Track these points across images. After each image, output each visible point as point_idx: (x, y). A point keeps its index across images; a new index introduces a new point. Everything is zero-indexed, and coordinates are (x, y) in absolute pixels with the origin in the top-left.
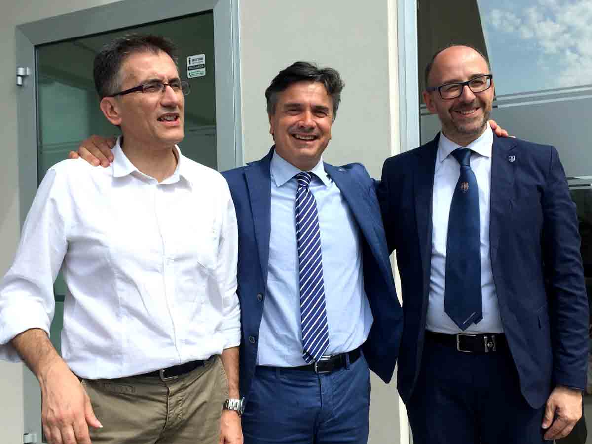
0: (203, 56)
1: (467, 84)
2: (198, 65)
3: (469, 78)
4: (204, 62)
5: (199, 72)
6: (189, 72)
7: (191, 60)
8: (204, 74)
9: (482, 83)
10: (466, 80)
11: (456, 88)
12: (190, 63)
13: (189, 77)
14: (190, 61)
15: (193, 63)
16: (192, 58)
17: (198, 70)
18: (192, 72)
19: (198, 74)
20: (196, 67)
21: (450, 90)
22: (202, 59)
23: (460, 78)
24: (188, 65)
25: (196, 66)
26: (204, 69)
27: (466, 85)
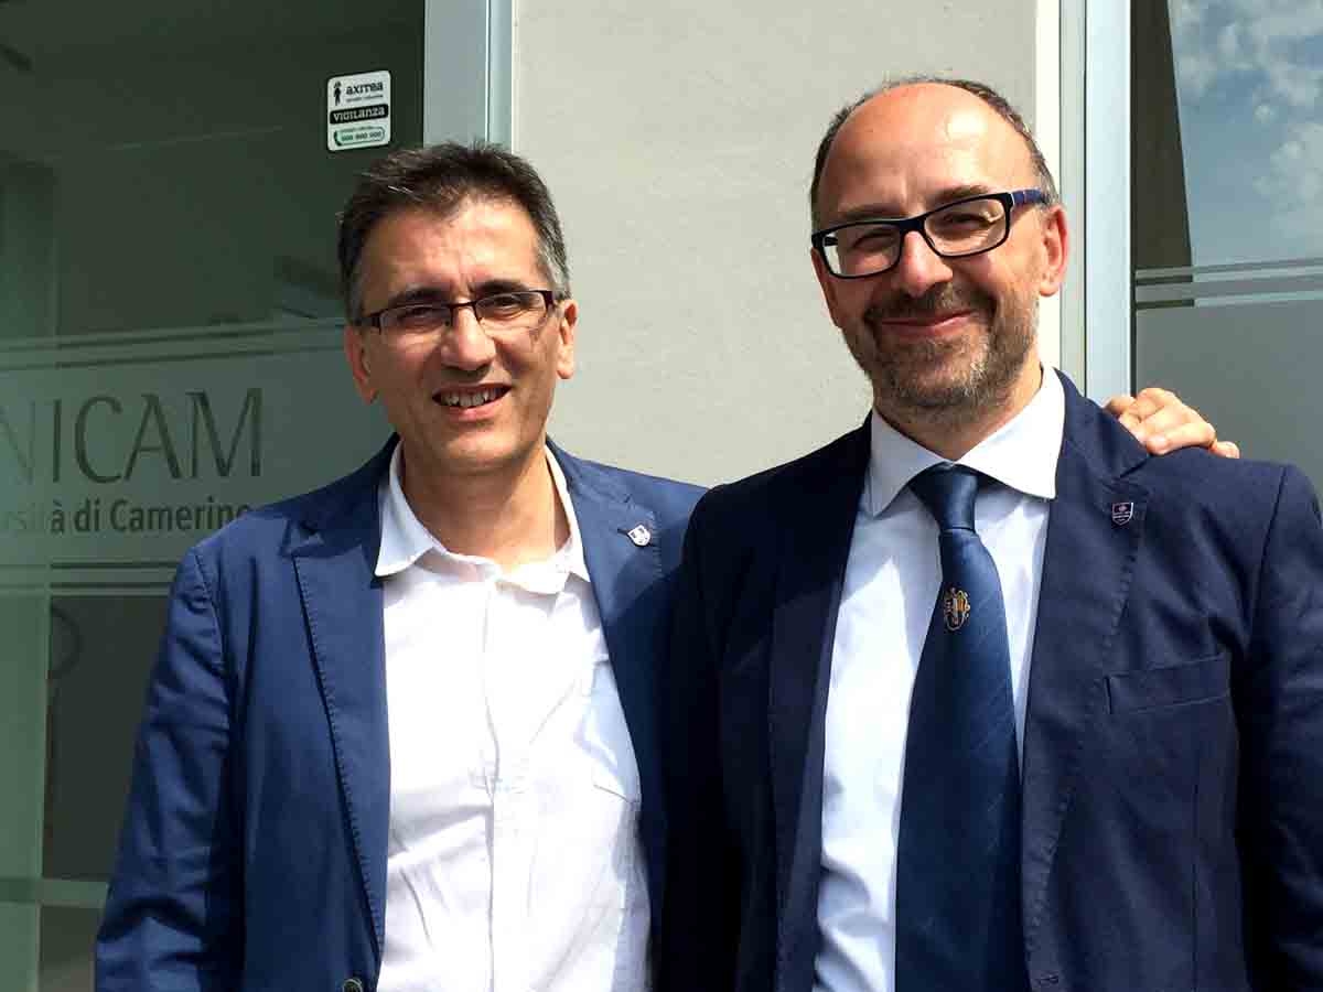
0: (383, 77)
1: (917, 225)
2: (365, 108)
3: (929, 202)
4: (387, 100)
5: (368, 132)
6: (332, 129)
7: (343, 89)
8: (386, 140)
9: (984, 223)
10: (918, 211)
11: (882, 240)
12: (338, 99)
13: (332, 146)
14: (337, 92)
15: (349, 101)
16: (347, 82)
17: (361, 124)
18: (343, 131)
19: (364, 136)
20: (356, 114)
21: (863, 245)
22: (381, 87)
23: (895, 201)
24: (332, 106)
25: (357, 110)
26: (385, 124)
27: (915, 230)
